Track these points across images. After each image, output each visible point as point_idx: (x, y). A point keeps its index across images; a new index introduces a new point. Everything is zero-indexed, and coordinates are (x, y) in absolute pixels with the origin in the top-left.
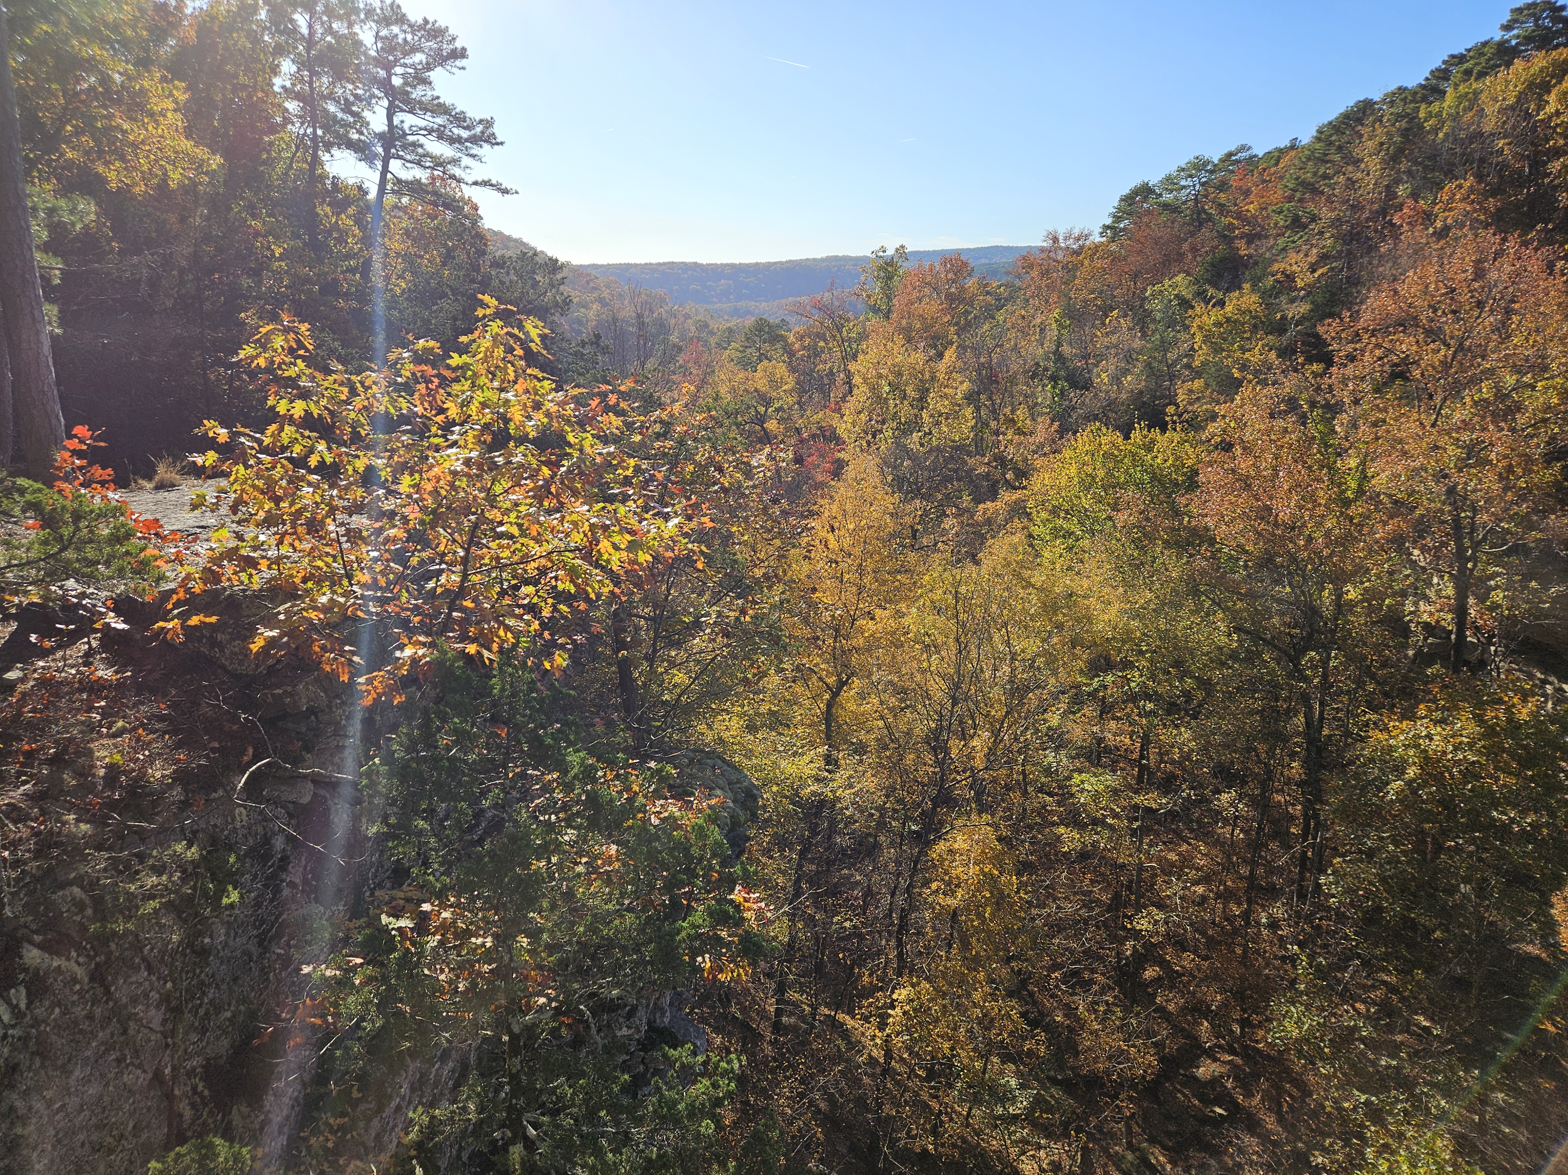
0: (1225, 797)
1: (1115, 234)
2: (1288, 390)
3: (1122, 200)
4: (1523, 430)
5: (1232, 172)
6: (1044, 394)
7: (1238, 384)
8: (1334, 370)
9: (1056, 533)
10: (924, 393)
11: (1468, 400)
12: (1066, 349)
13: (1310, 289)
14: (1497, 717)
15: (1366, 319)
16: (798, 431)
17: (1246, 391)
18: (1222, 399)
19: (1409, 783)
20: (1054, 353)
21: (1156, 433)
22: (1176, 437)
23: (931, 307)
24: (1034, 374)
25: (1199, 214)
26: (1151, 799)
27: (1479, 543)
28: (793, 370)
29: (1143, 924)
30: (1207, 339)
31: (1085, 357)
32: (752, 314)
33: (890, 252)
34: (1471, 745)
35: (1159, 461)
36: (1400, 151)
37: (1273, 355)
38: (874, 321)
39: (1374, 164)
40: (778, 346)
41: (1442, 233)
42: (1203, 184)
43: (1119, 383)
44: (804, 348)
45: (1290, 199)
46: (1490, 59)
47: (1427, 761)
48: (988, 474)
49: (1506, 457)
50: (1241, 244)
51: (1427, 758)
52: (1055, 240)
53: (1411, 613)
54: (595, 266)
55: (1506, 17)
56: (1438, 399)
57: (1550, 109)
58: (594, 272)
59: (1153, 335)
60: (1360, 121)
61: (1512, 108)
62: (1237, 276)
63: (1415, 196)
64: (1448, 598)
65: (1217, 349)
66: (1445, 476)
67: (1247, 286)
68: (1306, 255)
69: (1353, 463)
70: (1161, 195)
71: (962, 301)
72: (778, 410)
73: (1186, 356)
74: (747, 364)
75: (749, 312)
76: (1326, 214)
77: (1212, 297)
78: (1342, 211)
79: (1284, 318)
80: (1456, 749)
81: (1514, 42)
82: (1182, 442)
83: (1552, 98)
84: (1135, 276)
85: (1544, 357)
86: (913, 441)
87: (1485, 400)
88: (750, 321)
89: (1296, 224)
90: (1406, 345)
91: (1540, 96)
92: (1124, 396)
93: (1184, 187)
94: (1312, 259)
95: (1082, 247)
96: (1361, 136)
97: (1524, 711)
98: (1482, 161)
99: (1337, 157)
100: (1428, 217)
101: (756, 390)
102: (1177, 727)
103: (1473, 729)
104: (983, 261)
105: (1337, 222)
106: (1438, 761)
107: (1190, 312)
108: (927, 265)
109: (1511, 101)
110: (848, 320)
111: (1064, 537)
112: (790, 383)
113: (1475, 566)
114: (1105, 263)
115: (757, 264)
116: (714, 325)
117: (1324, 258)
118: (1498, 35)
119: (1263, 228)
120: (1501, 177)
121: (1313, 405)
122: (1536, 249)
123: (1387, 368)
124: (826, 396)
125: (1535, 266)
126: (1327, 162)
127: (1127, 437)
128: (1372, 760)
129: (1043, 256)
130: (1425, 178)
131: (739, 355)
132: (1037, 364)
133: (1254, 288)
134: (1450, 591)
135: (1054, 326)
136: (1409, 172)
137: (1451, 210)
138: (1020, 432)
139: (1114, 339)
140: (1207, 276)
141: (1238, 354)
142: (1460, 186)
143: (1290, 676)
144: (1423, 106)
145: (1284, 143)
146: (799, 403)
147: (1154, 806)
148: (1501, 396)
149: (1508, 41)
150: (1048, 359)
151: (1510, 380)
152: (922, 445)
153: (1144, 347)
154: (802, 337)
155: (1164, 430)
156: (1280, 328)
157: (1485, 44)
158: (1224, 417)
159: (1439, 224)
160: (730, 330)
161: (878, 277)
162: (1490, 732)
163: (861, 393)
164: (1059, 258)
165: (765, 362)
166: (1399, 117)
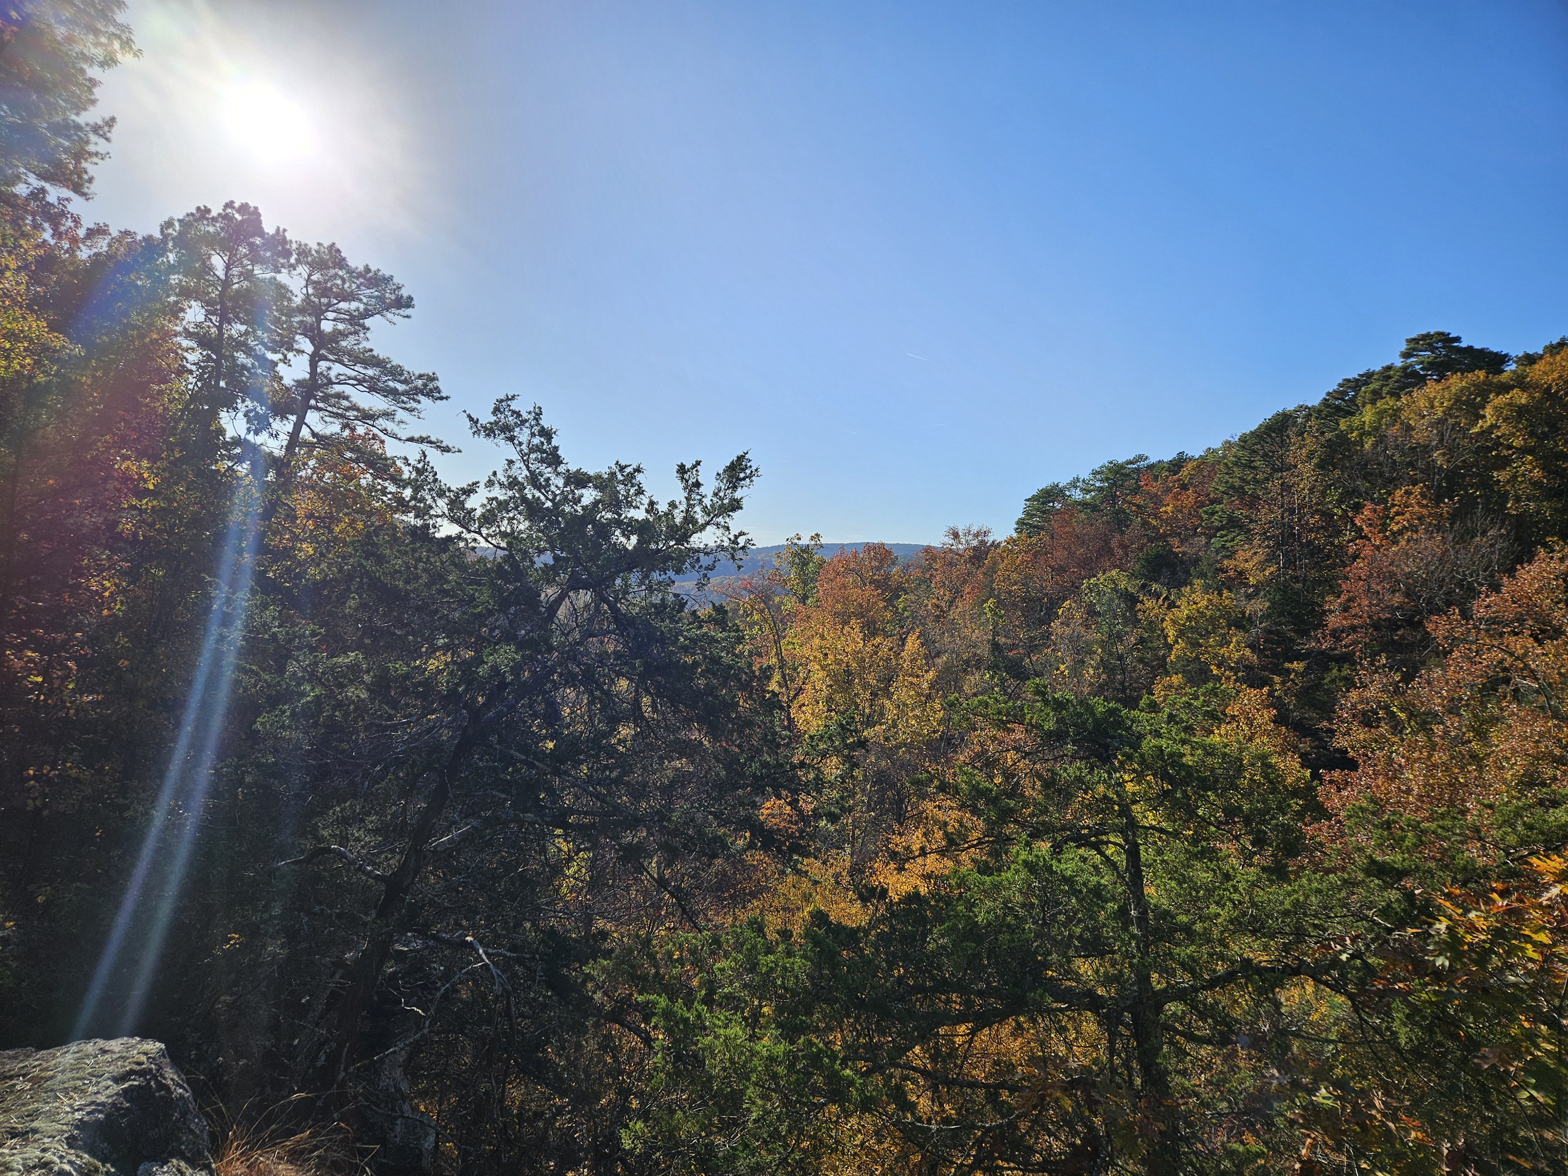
1: (1031, 530)
10: (888, 682)
12: (1001, 639)
13: (1262, 587)
20: (991, 643)
25: (1117, 513)
33: (805, 540)
36: (1325, 460)
37: (1249, 652)
42: (1118, 487)
43: (1080, 677)
46: (1396, 382)
52: (956, 535)
55: (1404, 347)
57: (1485, 422)
61: (1442, 422)
62: (1182, 573)
67: (1196, 582)
76: (1266, 517)
77: (1158, 593)
78: (1280, 514)
81: (1416, 368)
83: (1488, 411)
89: (1232, 524)
93: (1101, 488)
94: (1260, 556)
96: (1287, 446)
99: (1262, 464)
107: (1139, 606)
108: (849, 554)
109: (1440, 416)
114: (1027, 557)
118: (1399, 363)
126: (1254, 468)
135: (989, 615)
137: (1404, 514)
140: (1144, 571)
141: (1215, 649)
142: (1408, 492)
152: (887, 739)
157: (1385, 369)
159: (1395, 527)
161: (793, 563)
164: (961, 552)
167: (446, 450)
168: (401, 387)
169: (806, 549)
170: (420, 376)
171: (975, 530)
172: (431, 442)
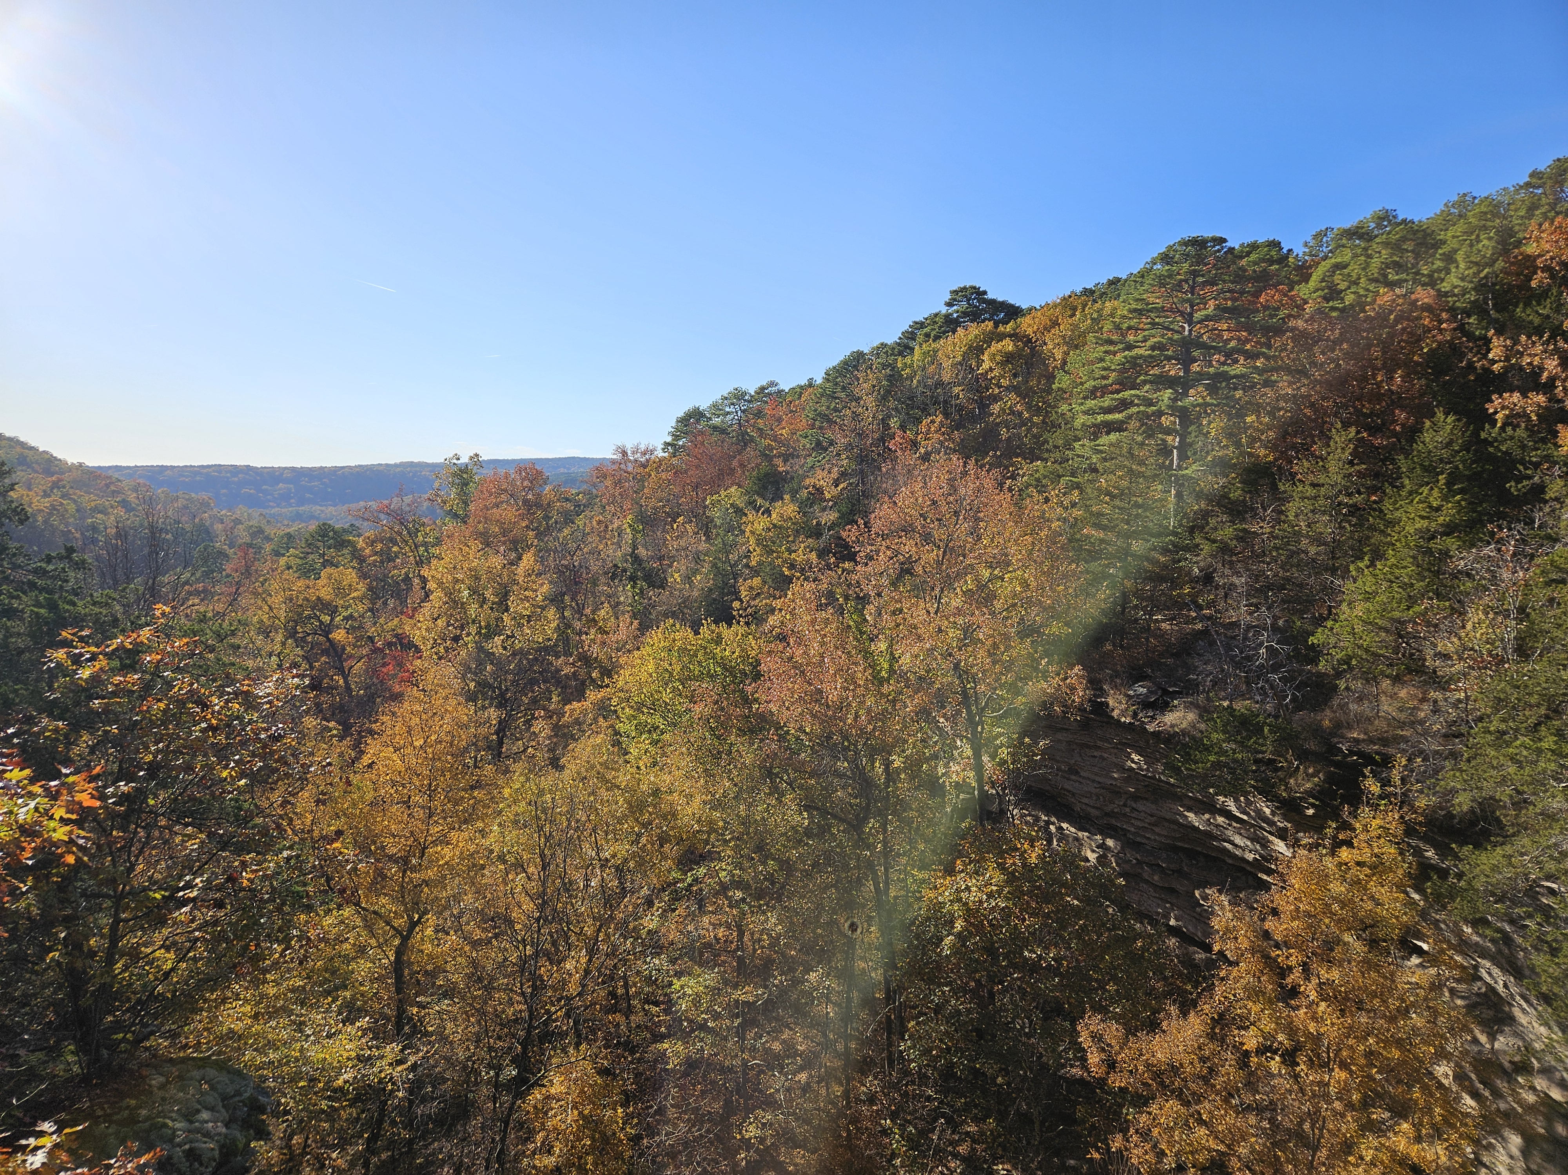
0: (813, 976)
1: (676, 450)
2: (825, 586)
3: (678, 422)
4: (1000, 613)
5: (766, 402)
6: (626, 593)
7: (789, 580)
8: (858, 568)
9: (641, 728)
10: (504, 595)
11: (958, 590)
12: (642, 552)
13: (836, 500)
14: (1014, 864)
15: (877, 526)
16: (371, 639)
17: (795, 587)
18: (778, 593)
19: (959, 935)
20: (631, 556)
21: (723, 628)
22: (741, 631)
23: (509, 513)
24: (615, 573)
25: (743, 436)
26: (746, 994)
27: (983, 709)
28: (363, 576)
29: (752, 1132)
30: (759, 542)
31: (661, 558)
32: (318, 519)
33: (464, 460)
34: (999, 892)
35: (727, 653)
36: (888, 392)
37: (813, 556)
38: (451, 525)
39: (870, 401)
40: (345, 551)
41: (926, 458)
42: (743, 411)
43: (691, 583)
44: (376, 553)
45: (813, 426)
46: (941, 327)
47: (970, 913)
48: (574, 673)
49: (992, 636)
50: (779, 462)
51: (968, 910)
52: (624, 453)
53: (943, 775)
54: (118, 468)
55: (948, 297)
56: (937, 591)
57: (986, 366)
58: (116, 475)
59: (715, 539)
60: (856, 367)
61: (960, 364)
62: (778, 489)
63: (903, 428)
64: (969, 758)
65: (770, 552)
66: (950, 655)
67: (787, 497)
68: (830, 472)
69: (883, 646)
70: (710, 419)
71: (539, 505)
72: (346, 619)
73: (746, 557)
74: (308, 571)
75: (312, 517)
76: (842, 441)
77: (760, 507)
78: (852, 438)
79: (818, 524)
80: (990, 896)
81: (955, 315)
82: (745, 635)
83: (985, 357)
84: (696, 487)
85: (1007, 555)
86: (496, 645)
87: (970, 590)
88: (313, 527)
89: (819, 447)
90: (909, 547)
91: (978, 356)
92: (696, 593)
93: (728, 413)
94: (834, 475)
95: (648, 461)
96: (858, 379)
97: (1034, 855)
98: (945, 402)
99: (843, 395)
100: (915, 444)
101: (319, 598)
102: (764, 913)
103: (998, 877)
104: (562, 470)
105: (849, 447)
106: (978, 910)
107: (744, 519)
108: (502, 471)
109: (959, 358)
110: (423, 525)
111: (649, 732)
112: (362, 588)
113: (983, 728)
114: (669, 475)
115: (321, 468)
116: (270, 531)
117: (843, 475)
118: (944, 310)
119: (795, 449)
120: (961, 416)
121: (847, 598)
122: (988, 471)
123: (897, 565)
124: (403, 602)
125: (989, 483)
126: (836, 398)
127: (697, 633)
128: (928, 919)
129: (615, 467)
130: (908, 414)
131: (299, 562)
132: (615, 566)
133: (793, 499)
134: (969, 752)
135: (628, 530)
136: (896, 410)
137: (929, 439)
138: (602, 631)
139: (683, 543)
140: (755, 488)
141: (786, 555)
142: (933, 422)
143: (856, 846)
144: (900, 358)
145: (804, 382)
146: (371, 610)
147: (751, 999)
148: (981, 587)
149: (951, 314)
150: (626, 561)
151: (986, 574)
152: (505, 648)
153: (708, 550)
154: (373, 542)
155: (730, 625)
156: (817, 532)
157: (936, 315)
158: (781, 610)
159: (922, 451)
160: (289, 536)
161: (453, 484)
162: (1011, 878)
163: (437, 597)
164: (630, 469)
165: (329, 570)
166: (884, 366)
169: (462, 468)
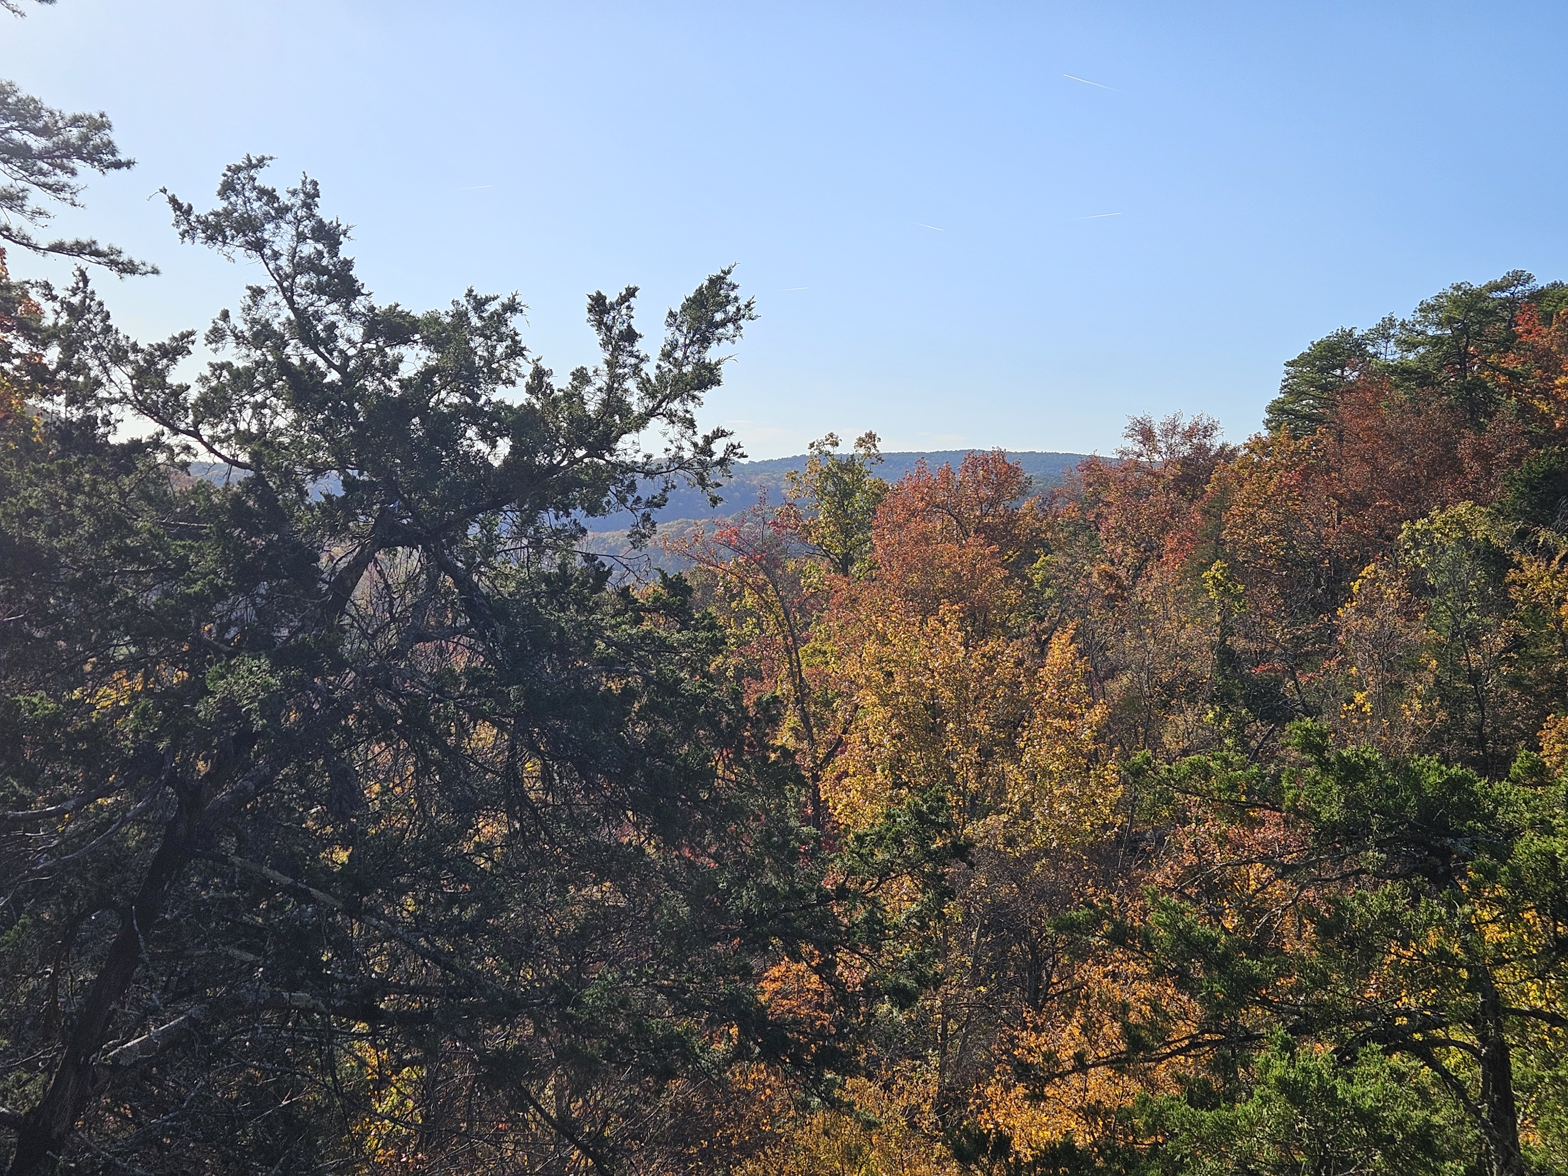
25: (1471, 390)
33: (848, 447)
77: (1551, 546)
107: (1512, 574)
140: (1522, 504)
161: (823, 493)
167: (129, 268)
168: (36, 143)
169: (848, 465)
170: (75, 121)
171: (1185, 423)
172: (97, 253)
